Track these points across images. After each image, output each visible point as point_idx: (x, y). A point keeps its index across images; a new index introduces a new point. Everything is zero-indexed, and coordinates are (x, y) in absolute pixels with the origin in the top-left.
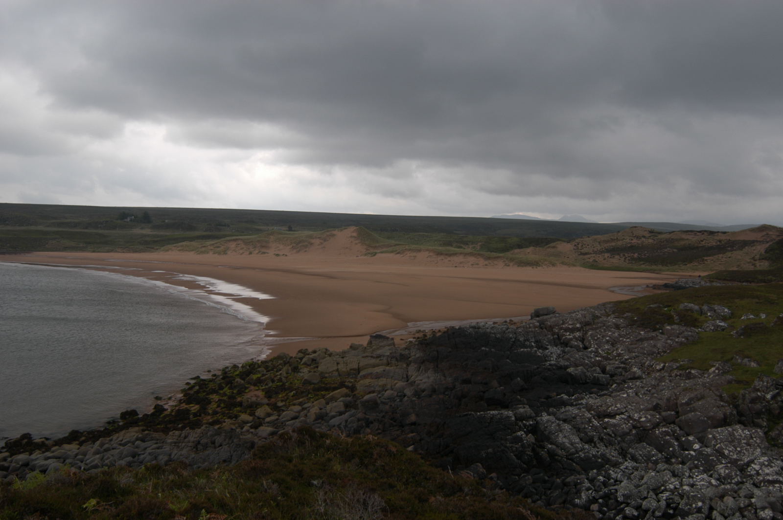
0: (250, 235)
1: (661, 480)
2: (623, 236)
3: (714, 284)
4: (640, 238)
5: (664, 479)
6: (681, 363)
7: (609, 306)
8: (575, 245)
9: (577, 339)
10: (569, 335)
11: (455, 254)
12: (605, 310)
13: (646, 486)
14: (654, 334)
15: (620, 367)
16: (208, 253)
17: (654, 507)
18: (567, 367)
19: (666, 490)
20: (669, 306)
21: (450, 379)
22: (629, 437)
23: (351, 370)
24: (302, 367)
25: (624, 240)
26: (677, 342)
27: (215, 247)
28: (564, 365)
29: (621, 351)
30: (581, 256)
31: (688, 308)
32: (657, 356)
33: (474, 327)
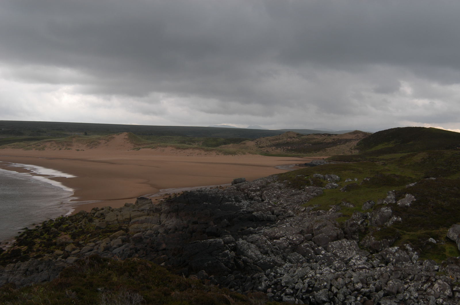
0: (60, 138)
1: (305, 272)
2: (283, 137)
3: (331, 163)
4: (292, 138)
5: (306, 272)
6: (315, 207)
7: (275, 176)
8: (256, 142)
9: (257, 196)
10: (253, 194)
11: (187, 148)
12: (273, 179)
13: (297, 276)
14: (300, 191)
15: (282, 211)
16: (32, 149)
17: (302, 287)
18: (253, 212)
19: (307, 277)
20: (308, 176)
21: (185, 222)
22: (287, 249)
23: (125, 219)
24: (95, 218)
25: (283, 139)
26: (312, 195)
27: (37, 146)
28: (251, 211)
29: (282, 201)
30: (260, 148)
31: (318, 177)
32: (301, 204)
33: (199, 191)
